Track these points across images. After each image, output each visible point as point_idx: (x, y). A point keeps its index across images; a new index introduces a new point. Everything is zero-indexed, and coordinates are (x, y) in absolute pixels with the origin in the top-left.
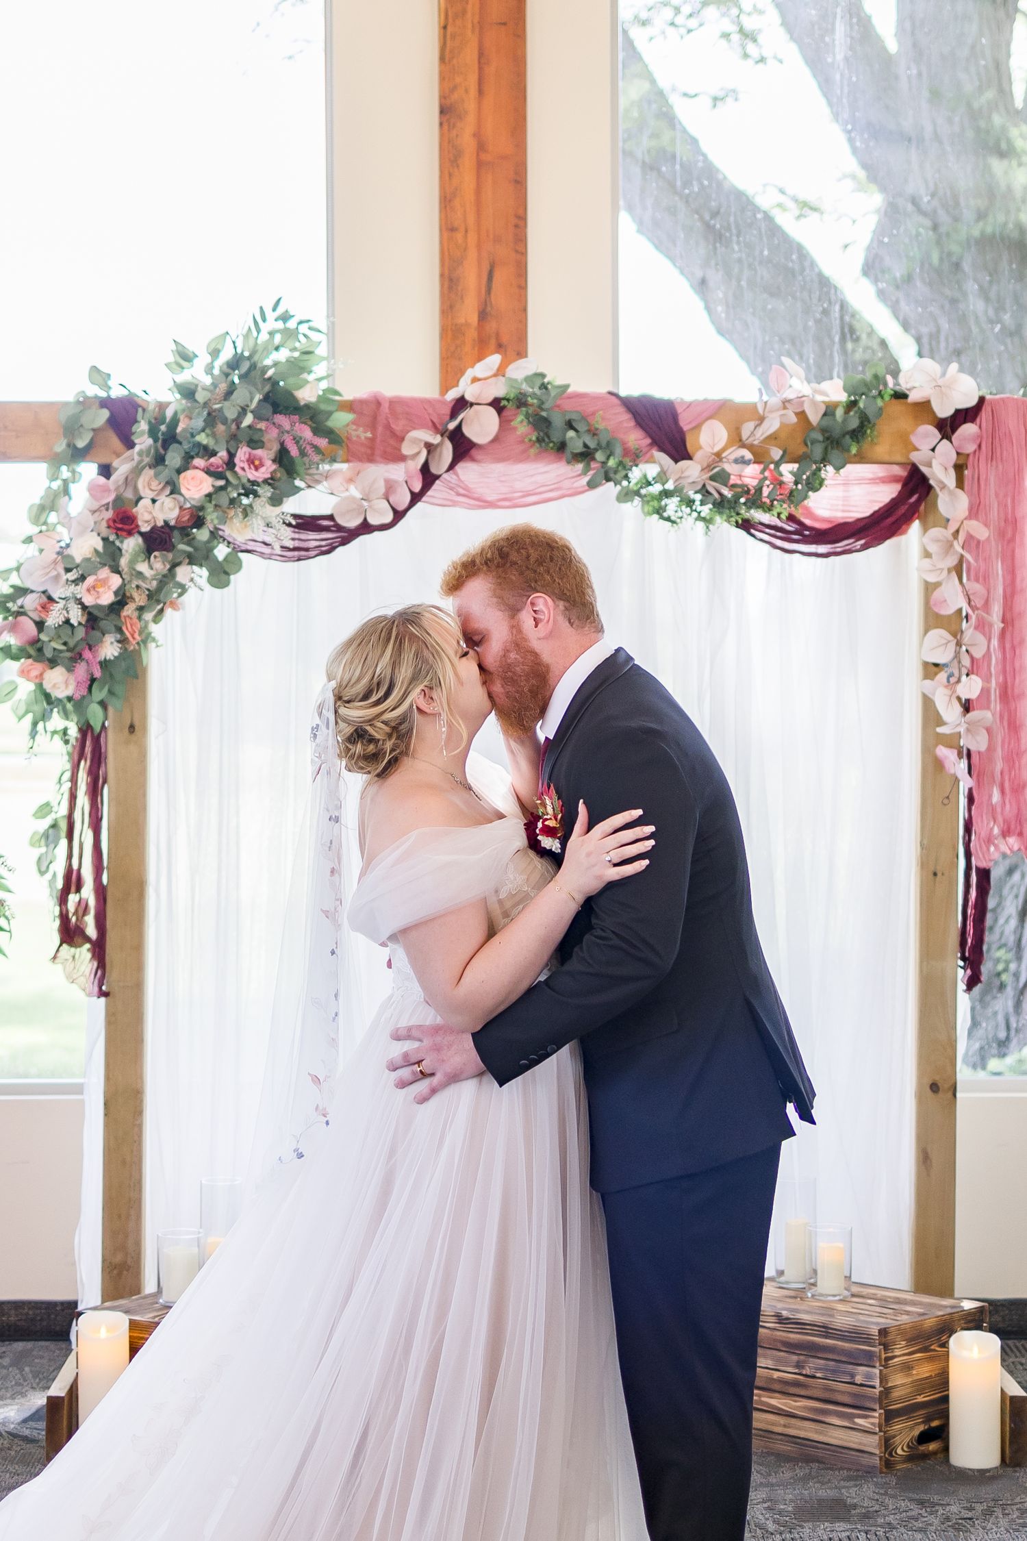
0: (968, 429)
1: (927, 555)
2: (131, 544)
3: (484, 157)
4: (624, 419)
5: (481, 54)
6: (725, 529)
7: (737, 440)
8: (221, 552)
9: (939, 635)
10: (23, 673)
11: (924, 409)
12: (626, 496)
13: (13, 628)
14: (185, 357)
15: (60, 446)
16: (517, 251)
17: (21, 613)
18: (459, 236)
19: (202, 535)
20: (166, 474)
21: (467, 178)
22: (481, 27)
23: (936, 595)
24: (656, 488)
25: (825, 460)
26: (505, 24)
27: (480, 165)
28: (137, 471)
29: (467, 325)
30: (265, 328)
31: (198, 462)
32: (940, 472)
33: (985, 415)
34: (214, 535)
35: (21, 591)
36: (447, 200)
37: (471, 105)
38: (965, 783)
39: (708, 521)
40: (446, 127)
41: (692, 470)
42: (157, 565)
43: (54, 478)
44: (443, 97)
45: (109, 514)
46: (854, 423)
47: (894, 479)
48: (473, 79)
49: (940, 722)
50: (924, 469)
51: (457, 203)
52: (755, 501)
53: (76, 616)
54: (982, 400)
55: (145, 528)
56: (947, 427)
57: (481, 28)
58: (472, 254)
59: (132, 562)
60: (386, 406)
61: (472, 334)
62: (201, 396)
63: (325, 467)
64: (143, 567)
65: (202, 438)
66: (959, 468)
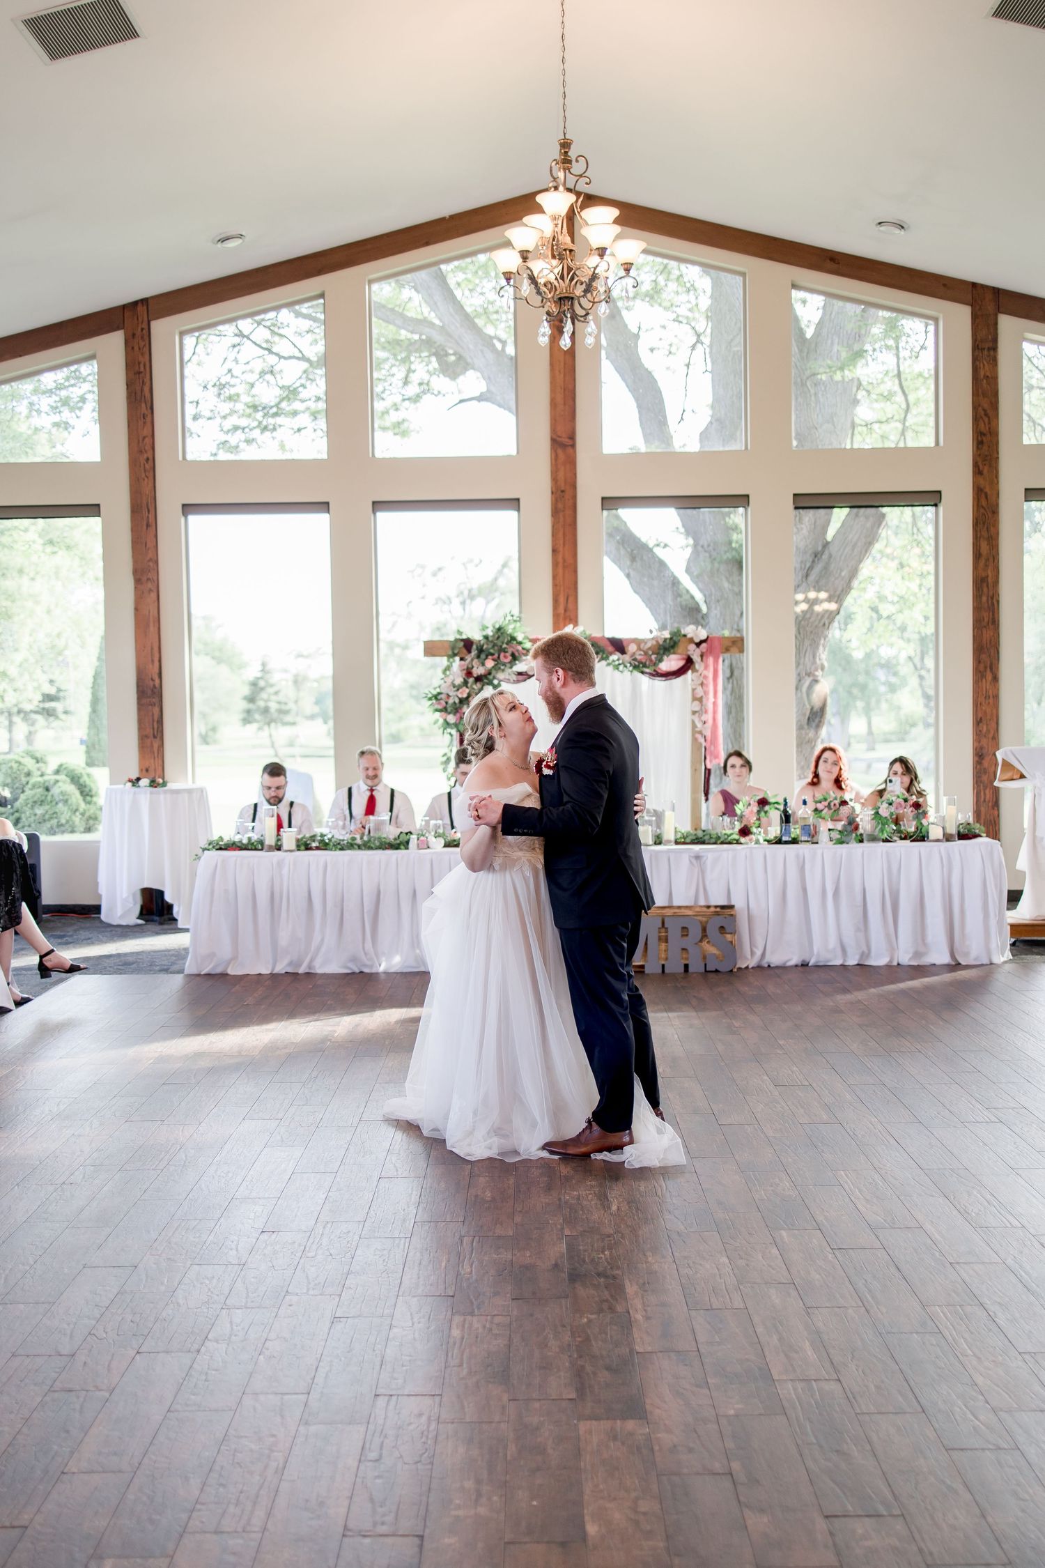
0: (704, 645)
1: (693, 680)
2: (471, 680)
3: (565, 565)
4: (608, 643)
5: (564, 535)
6: (637, 674)
7: (639, 649)
8: (496, 682)
9: (697, 703)
10: (441, 716)
11: (691, 640)
12: (609, 664)
13: (439, 704)
14: (484, 628)
15: (450, 653)
16: (575, 592)
17: (441, 699)
18: (558, 587)
19: (491, 677)
20: (481, 661)
21: (560, 570)
22: (564, 526)
23: (696, 691)
24: (617, 663)
25: (664, 654)
26: (569, 528)
27: (564, 567)
28: (472, 660)
29: (561, 613)
30: (508, 619)
31: (490, 657)
32: (696, 658)
33: (709, 641)
34: (494, 678)
35: (439, 694)
36: (554, 577)
37: (561, 549)
38: (704, 744)
39: (631, 672)
40: (554, 555)
41: (627, 658)
42: (479, 685)
43: (448, 661)
44: (553, 547)
45: (465, 672)
46: (672, 644)
47: (683, 659)
48: (561, 542)
49: (696, 727)
50: (692, 657)
51: (557, 578)
52: (645, 666)
53: (457, 701)
54: (708, 637)
55: (475, 676)
56: (698, 645)
58: (562, 592)
59: (471, 686)
61: (562, 616)
62: (490, 639)
63: (524, 658)
64: (474, 686)
65: (492, 651)
66: (702, 656)
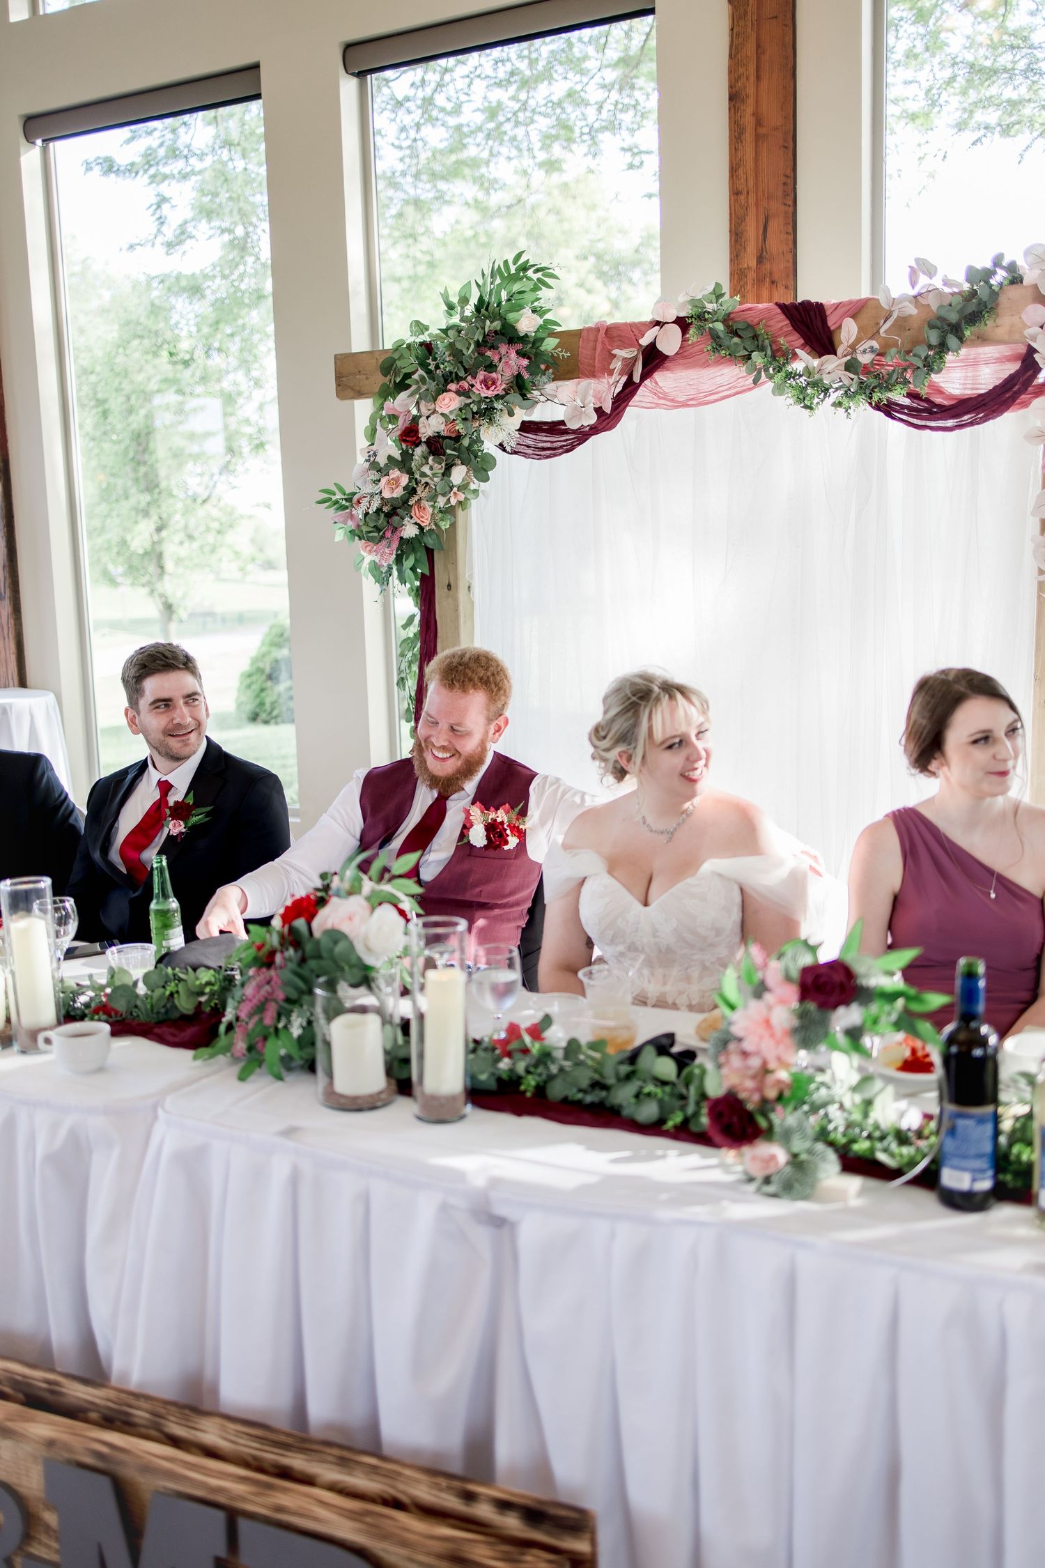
2: (419, 451)
3: (762, 131)
5: (758, 46)
7: (874, 333)
8: (477, 455)
12: (778, 390)
16: (785, 204)
17: (352, 506)
18: (742, 198)
19: (465, 442)
20: (431, 397)
21: (748, 150)
22: (758, 23)
25: (946, 342)
26: (776, 17)
27: (758, 138)
28: (420, 397)
29: (749, 268)
31: (451, 386)
36: (734, 170)
37: (751, 90)
40: (733, 111)
41: (833, 363)
42: (436, 466)
43: (376, 404)
44: (731, 87)
45: (403, 434)
47: (1015, 357)
48: (752, 69)
51: (741, 171)
55: (426, 438)
57: (758, 25)
59: (419, 464)
60: (602, 332)
61: (752, 275)
64: (426, 469)
65: (452, 368)
